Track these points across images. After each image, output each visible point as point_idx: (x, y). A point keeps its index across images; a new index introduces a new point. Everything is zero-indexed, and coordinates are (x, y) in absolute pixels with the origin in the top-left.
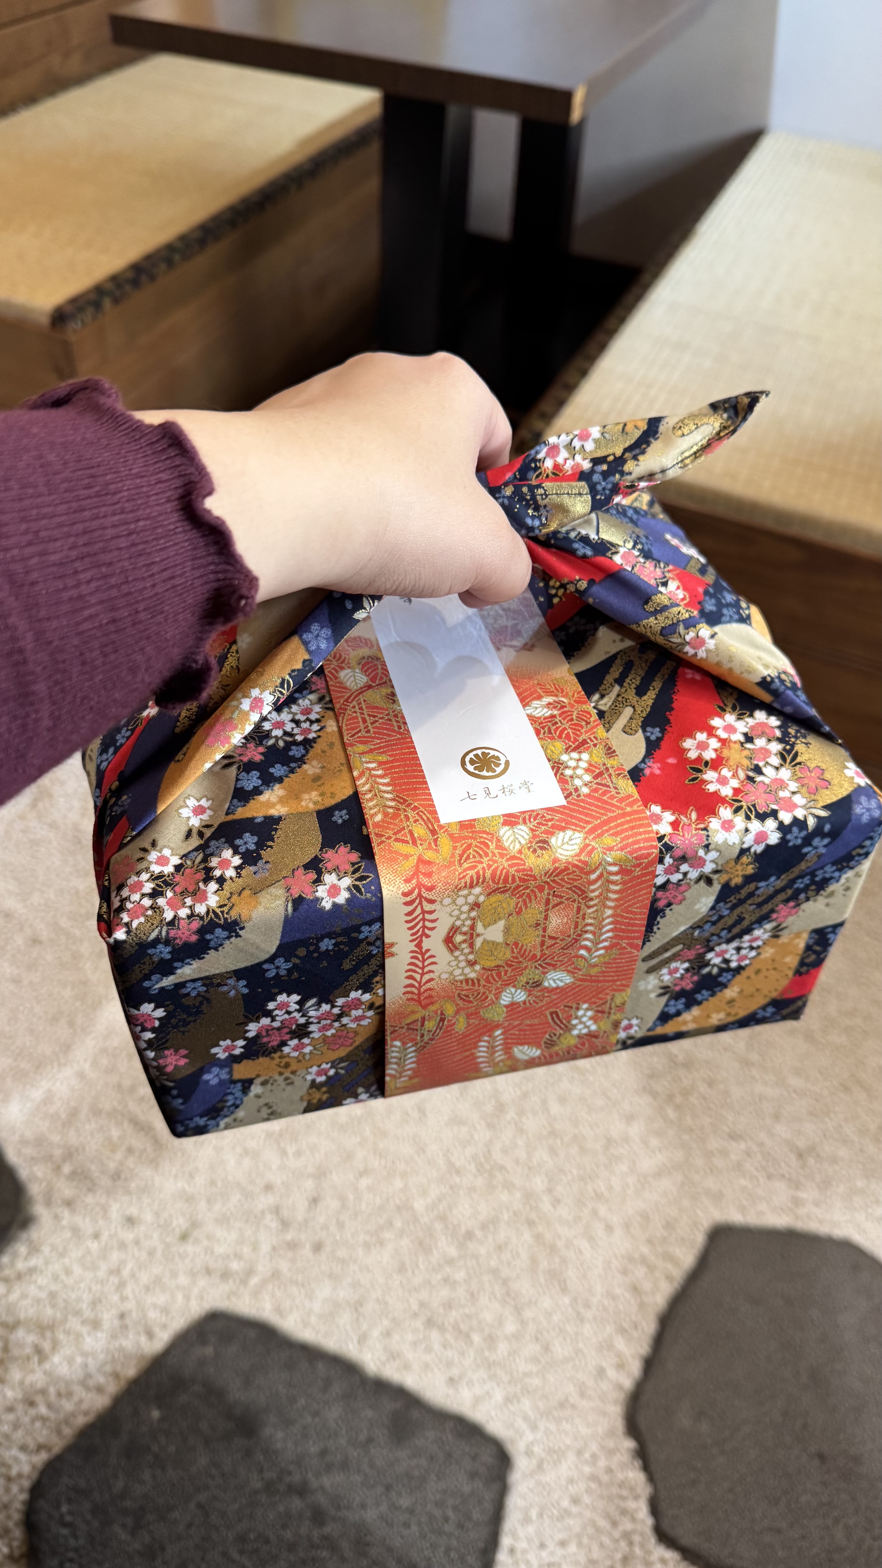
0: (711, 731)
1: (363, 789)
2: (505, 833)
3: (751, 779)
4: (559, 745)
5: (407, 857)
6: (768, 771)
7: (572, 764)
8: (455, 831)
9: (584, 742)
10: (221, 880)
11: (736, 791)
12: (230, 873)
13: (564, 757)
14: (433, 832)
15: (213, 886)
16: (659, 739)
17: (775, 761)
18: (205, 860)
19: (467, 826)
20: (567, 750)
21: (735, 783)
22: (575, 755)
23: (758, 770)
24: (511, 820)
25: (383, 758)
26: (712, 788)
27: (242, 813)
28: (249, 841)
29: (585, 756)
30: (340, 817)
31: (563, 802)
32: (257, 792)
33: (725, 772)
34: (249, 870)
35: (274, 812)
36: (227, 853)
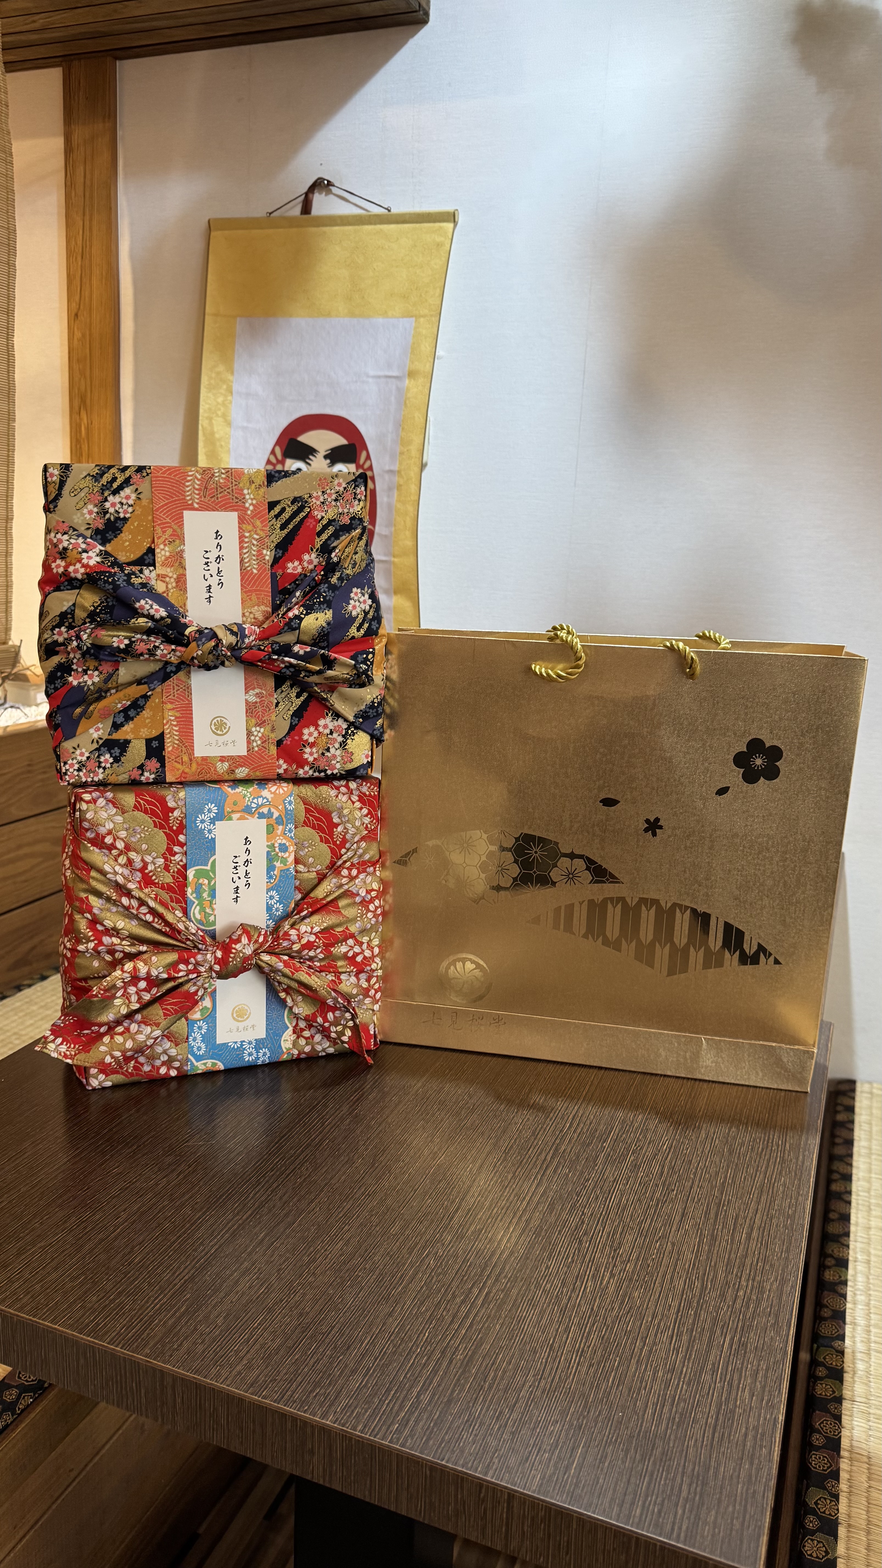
0: (317, 726)
1: (167, 731)
2: (219, 764)
3: (323, 754)
4: (254, 721)
5: (178, 770)
6: (332, 750)
7: (255, 733)
8: (199, 760)
9: (264, 721)
10: (104, 768)
11: (315, 759)
12: (108, 765)
13: (254, 729)
14: (191, 760)
15: (101, 770)
16: (296, 725)
17: (337, 745)
18: (99, 757)
19: (204, 759)
20: (256, 725)
21: (316, 756)
22: (258, 729)
23: (328, 750)
24: (223, 759)
25: (178, 715)
26: (306, 756)
27: (115, 736)
28: (117, 751)
29: (262, 730)
30: (155, 744)
31: (246, 754)
32: (122, 725)
33: (314, 750)
34: (115, 765)
35: (128, 737)
36: (108, 756)
